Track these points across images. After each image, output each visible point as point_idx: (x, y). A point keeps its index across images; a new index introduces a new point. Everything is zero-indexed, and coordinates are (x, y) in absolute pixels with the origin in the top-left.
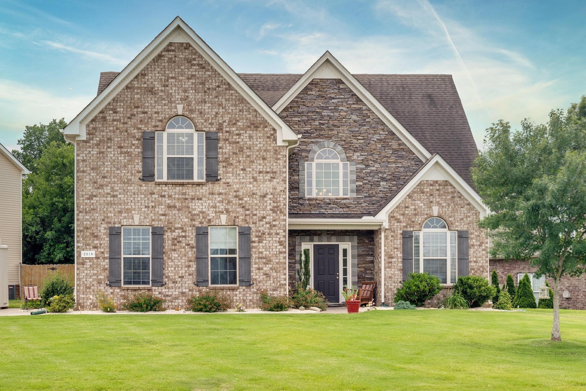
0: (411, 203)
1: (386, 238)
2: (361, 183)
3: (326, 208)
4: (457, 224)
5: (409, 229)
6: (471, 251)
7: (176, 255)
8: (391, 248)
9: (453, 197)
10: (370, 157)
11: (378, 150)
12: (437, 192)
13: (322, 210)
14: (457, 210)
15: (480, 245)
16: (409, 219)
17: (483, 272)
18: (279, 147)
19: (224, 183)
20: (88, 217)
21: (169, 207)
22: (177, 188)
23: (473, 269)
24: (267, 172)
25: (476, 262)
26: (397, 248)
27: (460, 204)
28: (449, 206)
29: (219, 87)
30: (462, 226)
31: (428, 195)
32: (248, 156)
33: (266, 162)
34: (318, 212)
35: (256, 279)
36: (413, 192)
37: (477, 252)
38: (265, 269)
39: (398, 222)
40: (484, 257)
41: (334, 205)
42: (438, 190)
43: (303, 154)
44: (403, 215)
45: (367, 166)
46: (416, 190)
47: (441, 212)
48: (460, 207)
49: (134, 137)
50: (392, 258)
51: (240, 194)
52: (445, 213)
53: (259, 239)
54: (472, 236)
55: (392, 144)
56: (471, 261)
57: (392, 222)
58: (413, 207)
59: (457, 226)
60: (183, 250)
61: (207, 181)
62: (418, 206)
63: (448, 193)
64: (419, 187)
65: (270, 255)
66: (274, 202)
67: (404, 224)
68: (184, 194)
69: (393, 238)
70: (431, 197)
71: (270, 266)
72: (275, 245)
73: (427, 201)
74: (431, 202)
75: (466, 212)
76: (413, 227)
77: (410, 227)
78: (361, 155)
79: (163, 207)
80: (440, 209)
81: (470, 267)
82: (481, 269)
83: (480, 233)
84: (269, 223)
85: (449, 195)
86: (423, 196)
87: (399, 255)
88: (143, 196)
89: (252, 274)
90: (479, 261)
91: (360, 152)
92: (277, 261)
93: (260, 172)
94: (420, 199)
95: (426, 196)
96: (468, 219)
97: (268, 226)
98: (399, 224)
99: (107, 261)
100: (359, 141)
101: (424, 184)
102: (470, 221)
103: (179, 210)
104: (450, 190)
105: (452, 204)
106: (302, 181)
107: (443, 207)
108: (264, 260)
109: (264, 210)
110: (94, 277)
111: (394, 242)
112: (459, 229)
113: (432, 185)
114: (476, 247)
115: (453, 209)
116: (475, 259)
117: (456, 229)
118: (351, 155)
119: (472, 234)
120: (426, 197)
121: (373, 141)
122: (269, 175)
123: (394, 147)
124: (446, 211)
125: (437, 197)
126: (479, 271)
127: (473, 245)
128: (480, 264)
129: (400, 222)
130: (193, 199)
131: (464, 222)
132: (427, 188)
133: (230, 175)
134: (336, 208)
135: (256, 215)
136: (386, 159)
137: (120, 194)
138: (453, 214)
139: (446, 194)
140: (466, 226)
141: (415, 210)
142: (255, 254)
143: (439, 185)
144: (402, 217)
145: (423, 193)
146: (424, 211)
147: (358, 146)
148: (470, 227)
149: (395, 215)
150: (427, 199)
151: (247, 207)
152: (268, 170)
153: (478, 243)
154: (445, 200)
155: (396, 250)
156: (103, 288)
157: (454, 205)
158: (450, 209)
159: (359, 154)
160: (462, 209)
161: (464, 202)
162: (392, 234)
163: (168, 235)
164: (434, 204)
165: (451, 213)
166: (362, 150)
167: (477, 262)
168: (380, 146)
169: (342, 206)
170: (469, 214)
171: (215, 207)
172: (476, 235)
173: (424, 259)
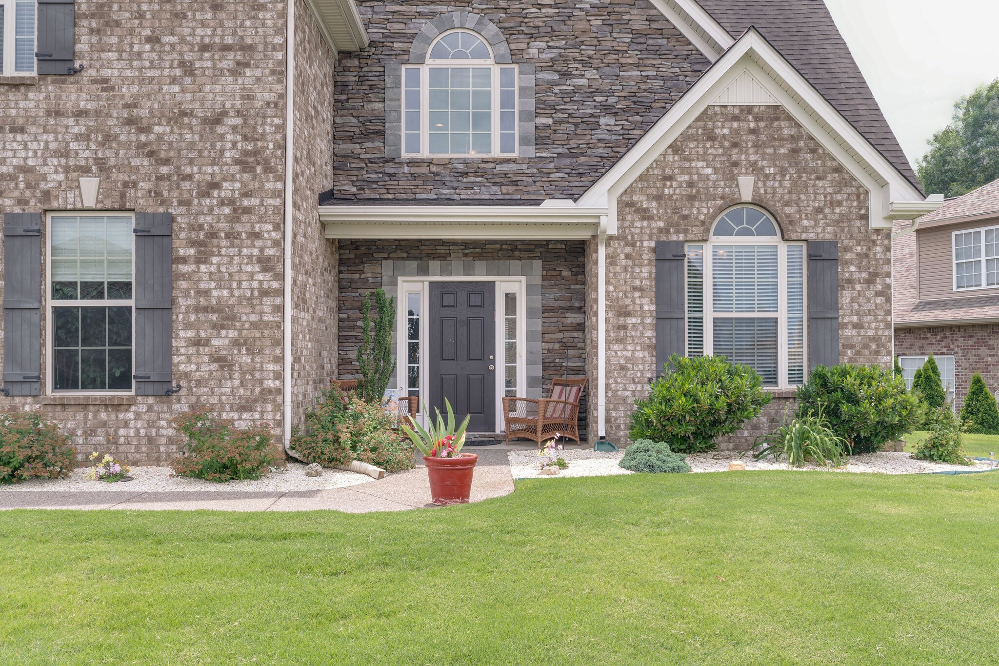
0: (680, 168)
1: (612, 260)
2: (550, 121)
3: (455, 184)
4: (805, 223)
5: (674, 238)
6: (845, 297)
8: (624, 288)
9: (795, 151)
10: (573, 53)
11: (595, 35)
12: (752, 137)
13: (445, 191)
14: (806, 186)
15: (870, 281)
16: (676, 210)
17: (877, 352)
19: (94, 81)
23: (852, 347)
24: (226, 48)
25: (858, 326)
26: (641, 289)
27: (814, 170)
28: (784, 176)
30: (819, 230)
31: (726, 144)
33: (222, 15)
34: (435, 197)
35: (187, 375)
36: (685, 137)
37: (861, 300)
38: (215, 342)
39: (643, 219)
40: (881, 312)
41: (476, 176)
42: (753, 131)
43: (396, 45)
44: (658, 198)
45: (566, 75)
46: (692, 131)
47: (762, 191)
48: (813, 177)
50: (628, 314)
51: (144, 113)
52: (774, 194)
53: (199, 252)
54: (848, 256)
55: (632, 17)
56: (846, 324)
57: (629, 217)
58: (686, 178)
59: (805, 229)
61: (43, 75)
62: (698, 174)
63: (781, 139)
64: (701, 124)
65: (232, 301)
66: (245, 138)
67: (661, 224)
69: (630, 263)
70: (735, 151)
71: (233, 334)
72: (249, 268)
73: (722, 162)
74: (736, 164)
75: (829, 190)
76: (686, 231)
77: (677, 232)
78: (549, 47)
80: (760, 184)
81: (842, 341)
82: (874, 346)
83: (869, 249)
84: (231, 202)
85: (782, 146)
86: (712, 147)
87: (646, 308)
89: (176, 359)
90: (866, 325)
91: (547, 39)
92: (254, 318)
93: (204, 48)
94: (704, 157)
95: (722, 146)
96: (837, 210)
97: (227, 210)
98: (645, 223)
100: (543, 11)
101: (716, 114)
102: (841, 215)
104: (786, 131)
105: (792, 171)
106: (393, 114)
107: (767, 176)
108: (214, 317)
109: (213, 164)
111: (633, 272)
112: (812, 236)
113: (736, 118)
114: (858, 287)
115: (794, 184)
116: (855, 319)
117: (804, 236)
118: (524, 46)
119: (847, 249)
120: (720, 151)
121: (582, 9)
122: (231, 55)
123: (636, 26)
124: (774, 188)
125: (751, 151)
126: (866, 352)
127: (850, 281)
128: (870, 333)
129: (650, 218)
131: (825, 217)
132: (723, 127)
133: (113, 55)
134: (481, 185)
135: (189, 177)
136: (616, 57)
138: (794, 197)
139: (777, 144)
140: (830, 229)
141: (690, 184)
142: (187, 296)
143: (757, 119)
144: (654, 204)
145: (712, 138)
146: (715, 188)
147: (541, 24)
148: (842, 230)
149: (635, 198)
150: (723, 155)
151: (163, 155)
152: (229, 40)
153: (865, 275)
154: (774, 158)
155: (637, 294)
157: (798, 171)
158: (787, 184)
159: (543, 45)
160: (820, 183)
161: (824, 165)
162: (628, 250)
164: (744, 170)
165: (790, 192)
166: (552, 34)
167: (862, 327)
168: (599, 23)
169: (498, 180)
170: (839, 197)
171: (64, 153)
172: (858, 254)
173: (715, 320)
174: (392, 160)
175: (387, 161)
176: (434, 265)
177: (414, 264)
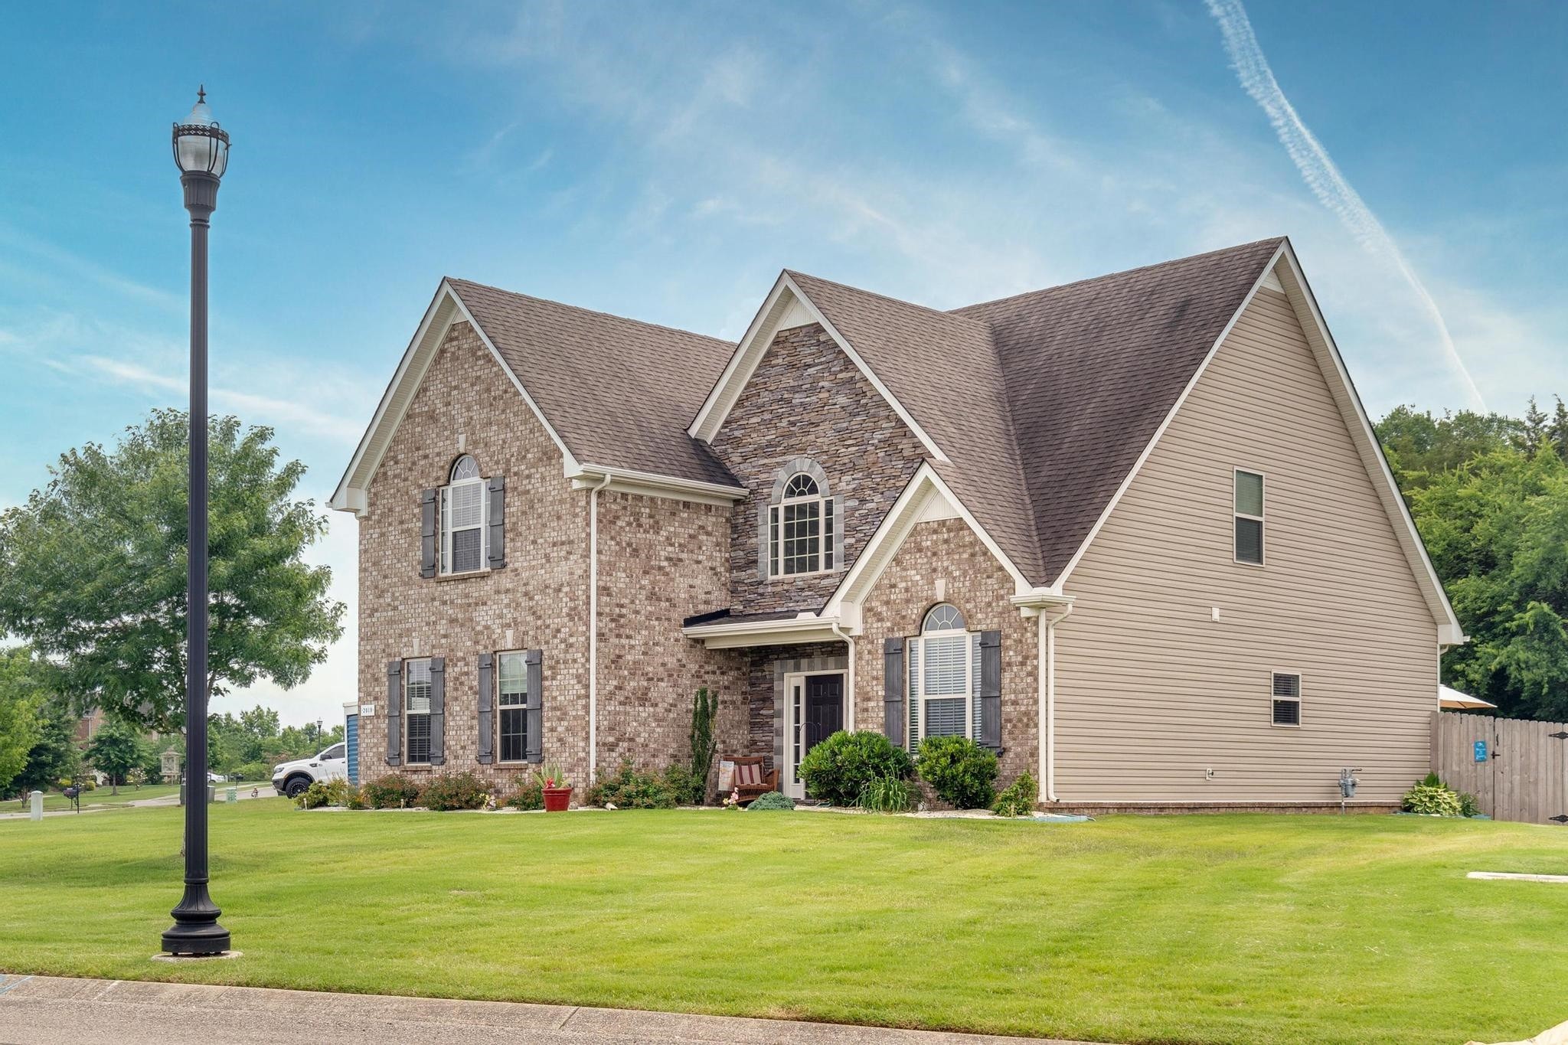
0: (901, 577)
1: (859, 656)
2: (852, 541)
3: (797, 598)
4: (979, 616)
5: (897, 635)
6: (1006, 678)
7: (458, 709)
8: (867, 678)
9: (973, 555)
10: (868, 483)
11: (880, 465)
12: (945, 546)
13: (791, 605)
14: (980, 585)
15: (1023, 664)
16: (898, 612)
17: (1027, 725)
18: (576, 491)
19: (512, 571)
20: (368, 647)
21: (453, 621)
22: (460, 587)
23: (1010, 721)
24: (563, 543)
25: (1015, 703)
26: (877, 679)
27: (985, 570)
28: (965, 577)
29: (506, 392)
30: (989, 621)
31: (929, 554)
32: (540, 516)
33: (561, 523)
34: (786, 609)
35: (548, 749)
36: (904, 551)
37: (1017, 680)
38: (559, 729)
39: (879, 620)
40: (1030, 690)
41: (810, 591)
42: (946, 541)
43: (765, 491)
44: (887, 603)
45: (863, 501)
46: (907, 546)
47: (951, 592)
48: (985, 576)
49: (415, 502)
50: (869, 699)
51: (530, 588)
52: (959, 593)
53: (553, 673)
54: (1009, 642)
55: (904, 447)
56: (1007, 701)
57: (869, 620)
58: (903, 585)
59: (979, 622)
60: (465, 698)
61: (493, 569)
62: (911, 581)
63: (964, 546)
64: (913, 539)
65: (566, 703)
66: (571, 600)
67: (889, 624)
68: (467, 596)
69: (871, 657)
70: (935, 559)
71: (566, 723)
72: (572, 682)
73: (926, 570)
74: (935, 570)
75: (996, 587)
76: (904, 629)
77: (899, 630)
78: (854, 479)
79: (444, 622)
80: (950, 586)
81: (1003, 716)
82: (1025, 720)
83: (1022, 635)
84: (565, 640)
85: (964, 552)
86: (920, 557)
87: (880, 693)
88: (423, 605)
89: (544, 740)
90: (1020, 702)
91: (851, 473)
92: (574, 713)
93: (554, 544)
94: (914, 567)
95: (926, 556)
96: (1001, 603)
97: (563, 646)
98: (879, 624)
99: (387, 721)
100: (849, 449)
101: (922, 530)
102: (1004, 607)
103: (462, 625)
104: (967, 539)
105: (971, 572)
106: (763, 546)
107: (954, 578)
108: (558, 713)
109: (558, 617)
110: (375, 750)
111: (872, 665)
112: (983, 627)
113: (935, 532)
114: (1015, 669)
115: (973, 584)
116: (1013, 697)
117: (979, 628)
118: (837, 481)
119: (1008, 637)
120: (925, 560)
121: (873, 445)
122: (564, 548)
123: (906, 453)
124: (959, 588)
125: (945, 558)
126: (1020, 725)
127: (1009, 664)
128: (1023, 708)
129: (880, 620)
130: (477, 604)
131: (993, 610)
132: (927, 540)
133: (519, 554)
134: (812, 597)
135: (548, 627)
136: (893, 481)
137: (401, 604)
138: (972, 594)
139: (961, 550)
140: (996, 620)
141: (907, 590)
142: (548, 701)
143: (949, 530)
144: (885, 608)
145: (920, 550)
146: (922, 592)
147: (847, 461)
148: (1004, 621)
149: (873, 604)
150: (927, 563)
151: (538, 613)
152: (564, 539)
153: (1020, 658)
154: (959, 562)
155: (875, 683)
156: (382, 768)
157: (975, 573)
158: (967, 584)
159: (849, 478)
160: (989, 581)
161: (992, 565)
162: (869, 647)
163: (451, 672)
164: (940, 575)
165: (970, 591)
166: (854, 468)
167: (1018, 704)
168: (883, 454)
169: (822, 593)
170: (1002, 592)
171: (501, 616)
172: (1015, 641)
173: (927, 702)
174: (761, 583)
175: (759, 584)
176: (804, 662)
177: (792, 662)
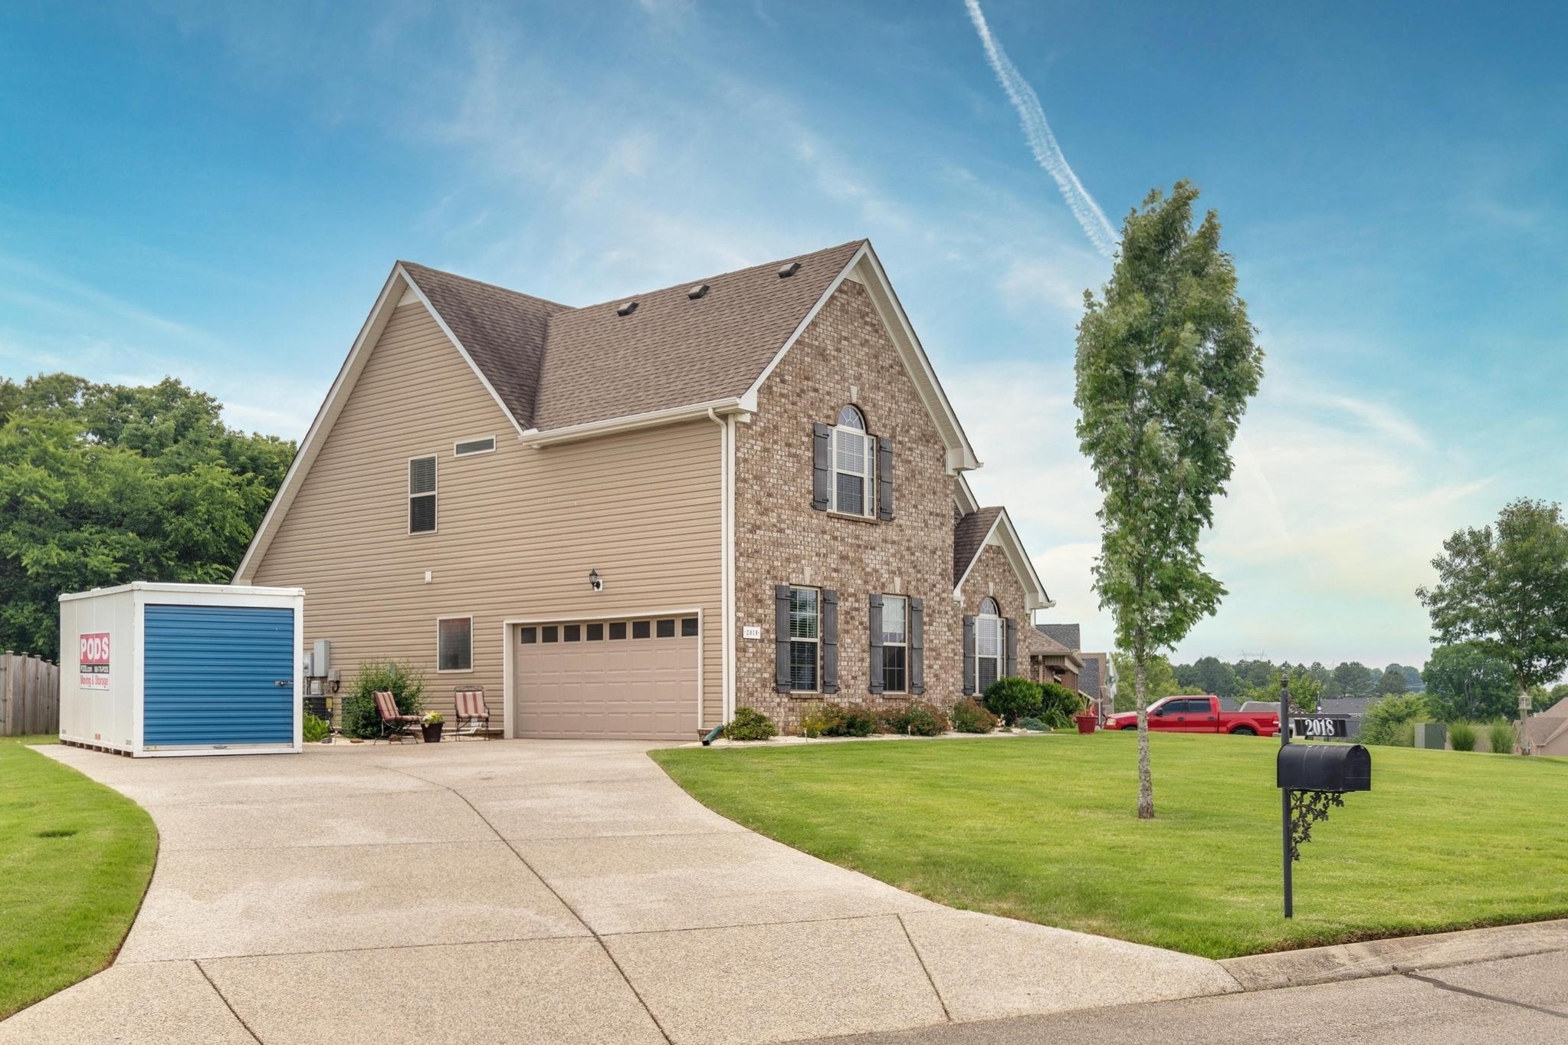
5: (969, 613)
7: (850, 641)
9: (1004, 571)
15: (1024, 641)
18: (948, 476)
19: (898, 526)
20: (750, 565)
21: (844, 558)
22: (850, 527)
23: (1018, 668)
24: (937, 515)
27: (1010, 582)
29: (892, 367)
32: (920, 486)
33: (936, 498)
35: (926, 683)
38: (935, 667)
40: (1027, 656)
42: (992, 559)
47: (995, 591)
48: (1010, 586)
49: (804, 430)
51: (912, 545)
52: (999, 592)
53: (930, 620)
54: (1019, 627)
59: (1007, 612)
60: (856, 631)
61: (879, 519)
62: (976, 579)
63: (1000, 564)
67: (965, 606)
68: (857, 537)
70: (987, 568)
71: (940, 663)
76: (974, 611)
77: (970, 610)
79: (835, 556)
81: (1015, 666)
83: (1024, 624)
84: (939, 594)
88: (813, 535)
89: (922, 676)
92: (946, 655)
93: (931, 514)
96: (1016, 603)
97: (938, 599)
99: (773, 646)
102: (1017, 606)
103: (852, 564)
104: (1002, 560)
107: (996, 583)
108: (934, 653)
109: (934, 574)
110: (758, 675)
112: (1007, 617)
114: (1021, 643)
116: (1021, 660)
117: (1005, 616)
119: (1018, 624)
122: (939, 519)
124: (999, 590)
127: (1019, 640)
130: (866, 547)
133: (903, 513)
135: (926, 581)
137: (788, 528)
138: (1004, 595)
140: (1014, 613)
142: (927, 642)
143: (994, 553)
146: (981, 588)
148: (1017, 614)
151: (918, 568)
152: (938, 511)
153: (1023, 637)
156: (768, 695)
160: (1011, 589)
161: (1012, 579)
163: (843, 606)
170: (1016, 596)
171: (888, 563)
172: (1022, 627)
173: (980, 658)
